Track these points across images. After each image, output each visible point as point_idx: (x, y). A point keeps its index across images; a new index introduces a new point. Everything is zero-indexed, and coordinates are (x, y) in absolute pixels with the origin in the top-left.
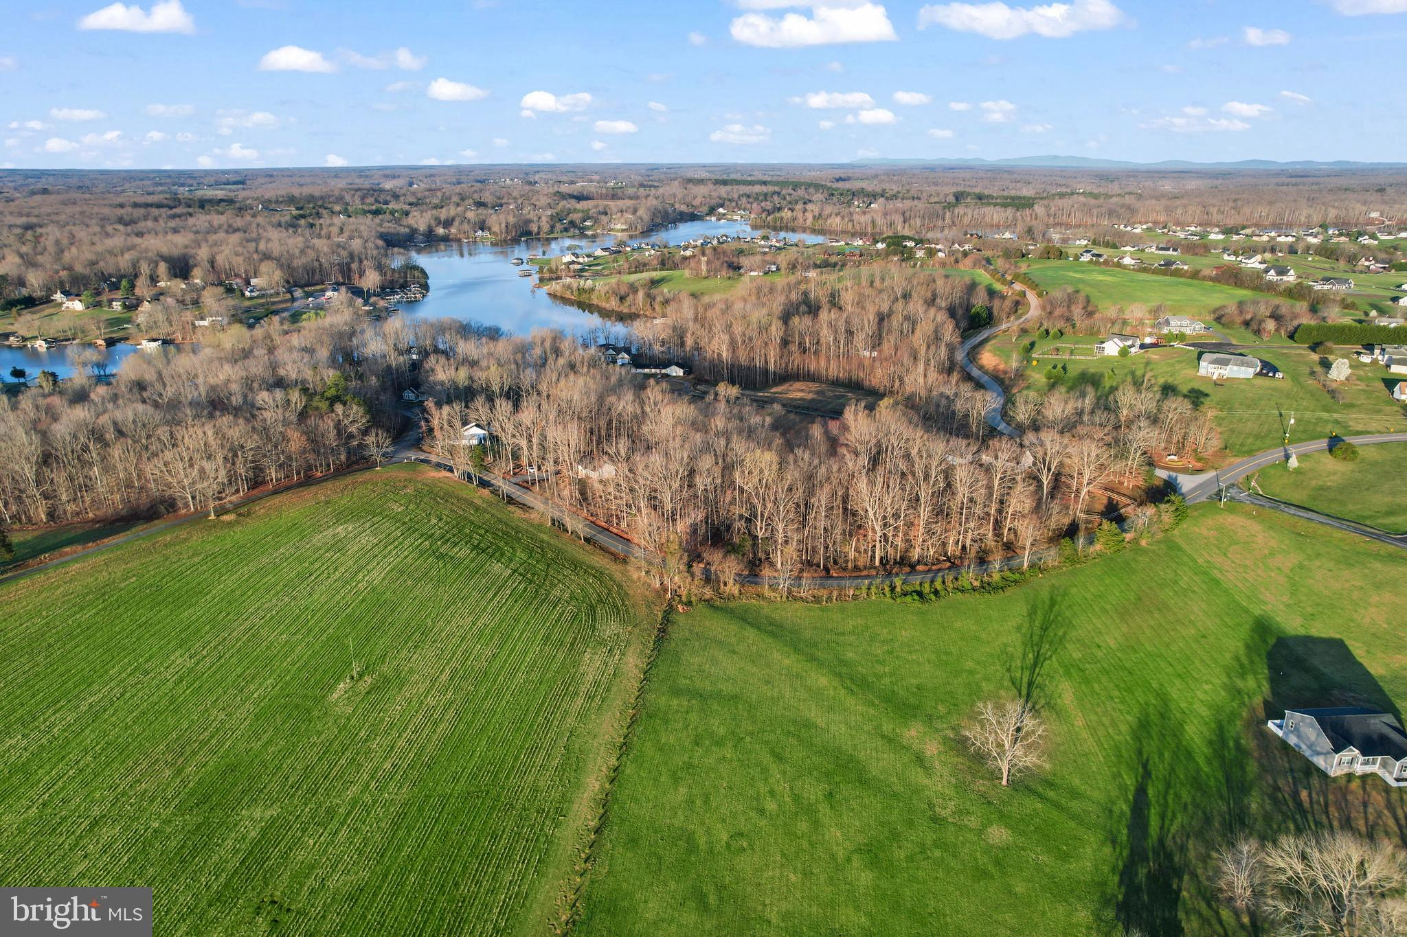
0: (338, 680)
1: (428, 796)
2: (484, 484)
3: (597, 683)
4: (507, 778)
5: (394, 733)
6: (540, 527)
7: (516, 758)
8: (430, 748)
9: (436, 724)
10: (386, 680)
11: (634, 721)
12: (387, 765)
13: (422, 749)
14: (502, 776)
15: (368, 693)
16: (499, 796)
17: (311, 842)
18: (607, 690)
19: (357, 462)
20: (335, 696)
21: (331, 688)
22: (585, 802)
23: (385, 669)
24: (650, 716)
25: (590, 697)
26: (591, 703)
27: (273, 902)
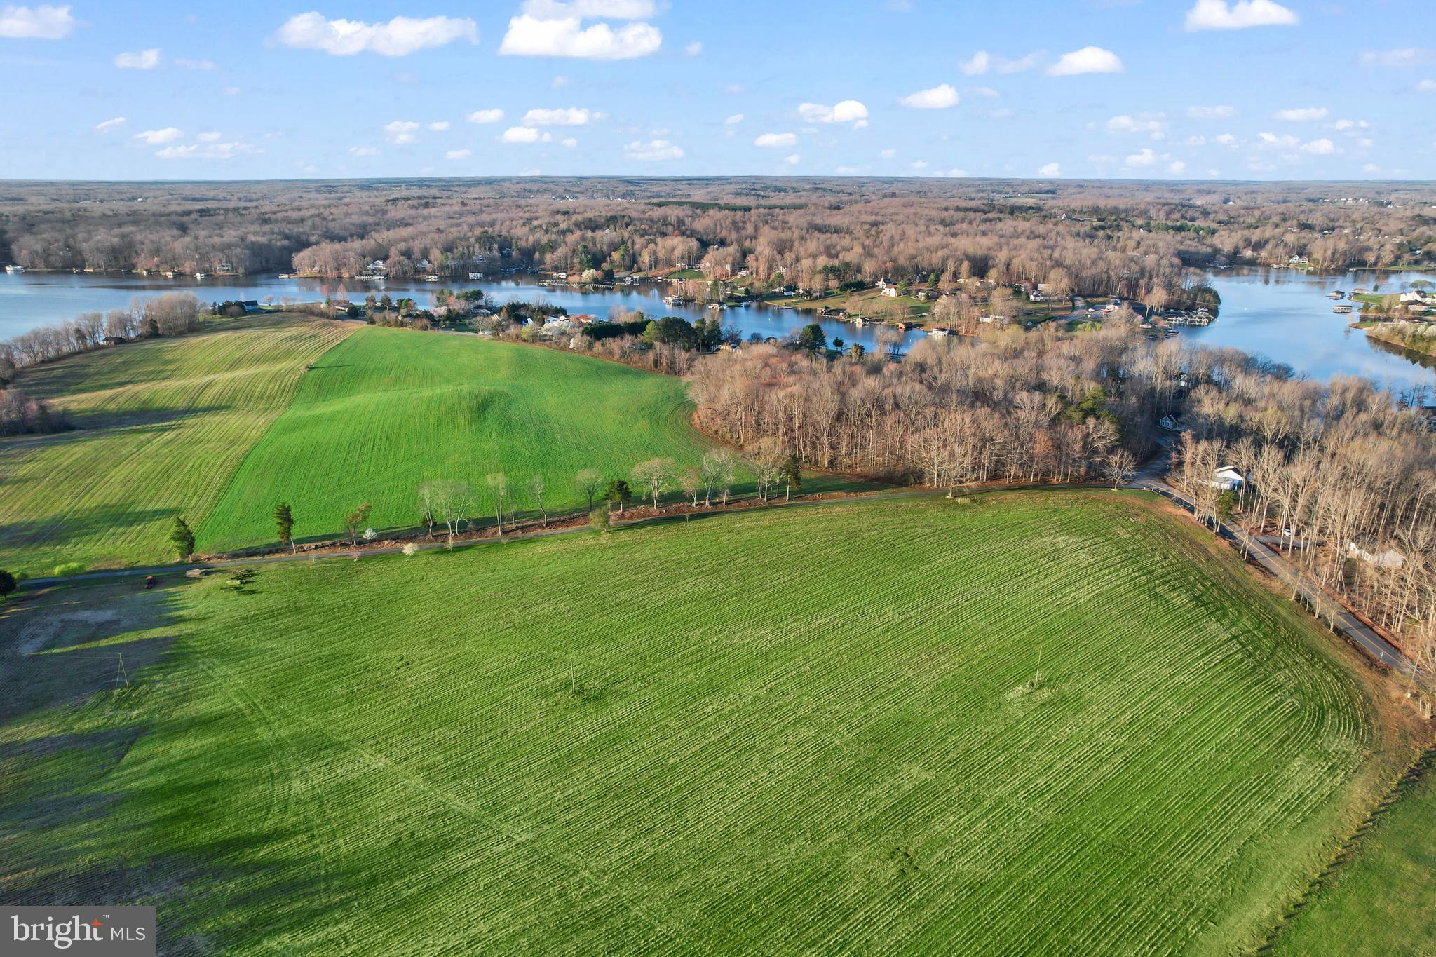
0: (1019, 681)
1: (1071, 829)
2: (1224, 533)
3: (1302, 799)
4: (1160, 850)
5: (1057, 753)
6: (1279, 598)
7: (1177, 835)
8: (1087, 783)
9: (1101, 762)
10: (1064, 699)
11: (1340, 862)
12: (1041, 781)
13: (1080, 780)
14: (1156, 845)
15: (1043, 705)
16: (1146, 864)
17: (952, 819)
18: (1314, 811)
19: (1095, 478)
20: (1012, 695)
21: (1010, 687)
22: (1246, 922)
23: (1066, 688)
25: (1288, 809)
26: (1288, 816)
27: (906, 855)
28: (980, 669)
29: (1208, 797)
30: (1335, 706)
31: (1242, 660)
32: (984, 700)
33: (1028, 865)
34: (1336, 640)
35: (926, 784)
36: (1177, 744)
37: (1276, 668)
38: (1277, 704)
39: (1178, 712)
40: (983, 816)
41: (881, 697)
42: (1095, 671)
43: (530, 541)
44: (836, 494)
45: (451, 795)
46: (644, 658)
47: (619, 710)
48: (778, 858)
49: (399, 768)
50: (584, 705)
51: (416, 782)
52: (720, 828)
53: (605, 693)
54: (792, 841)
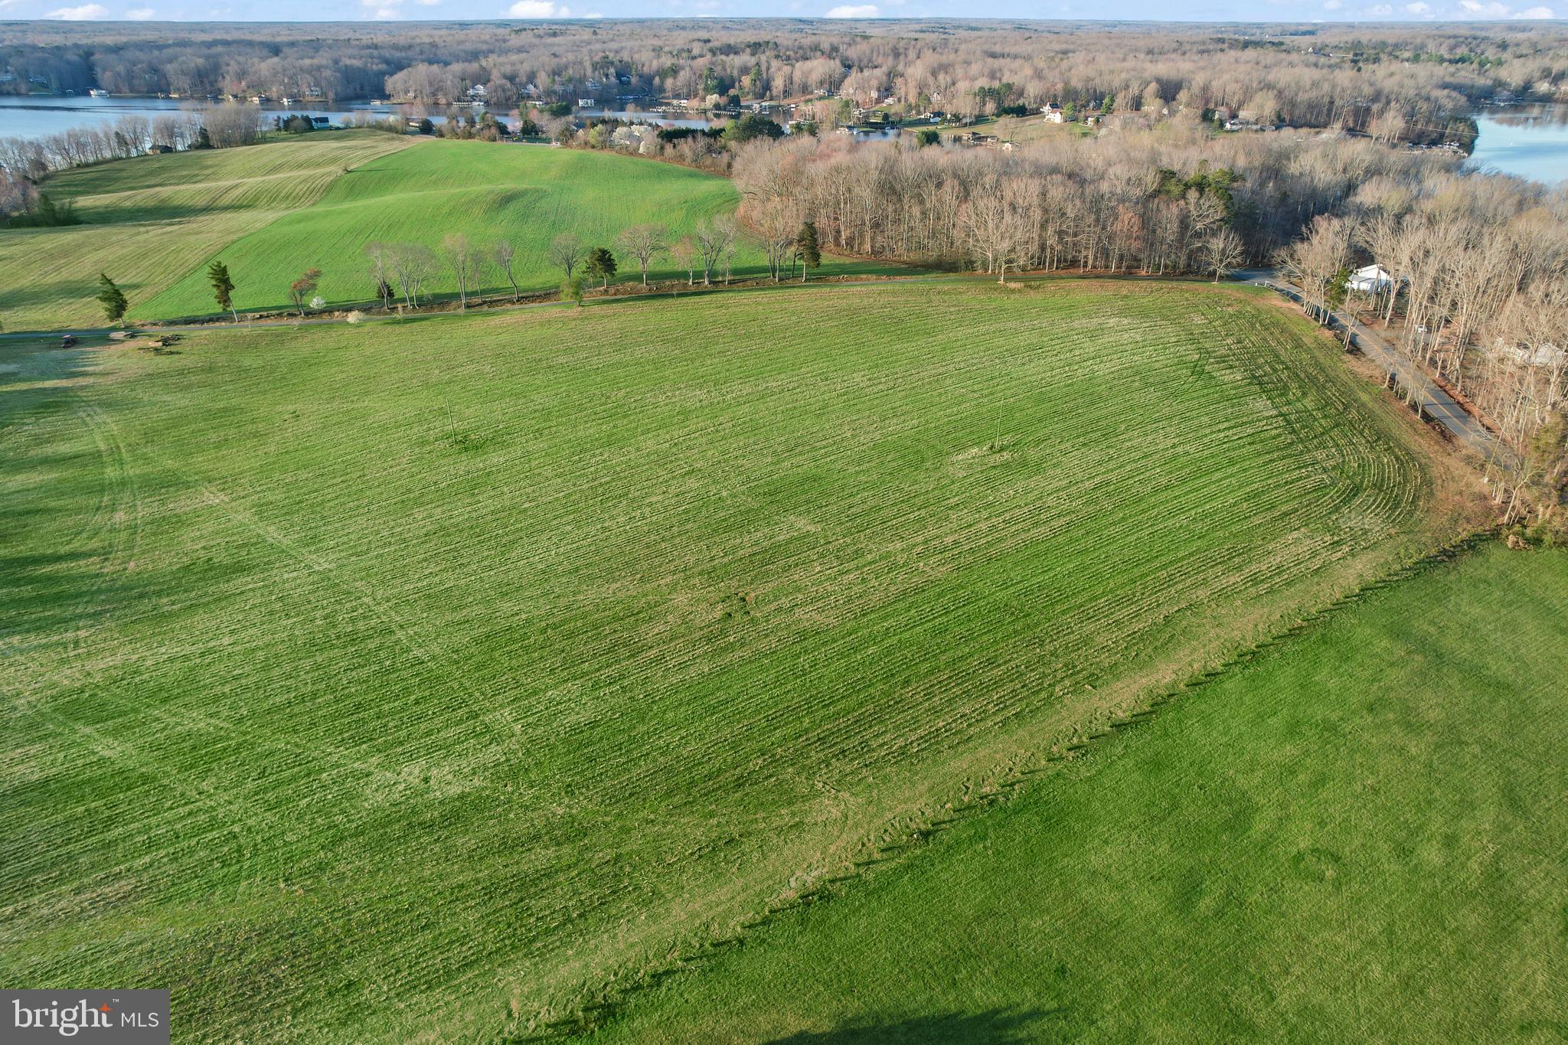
0: (978, 444)
1: (961, 586)
2: (1331, 323)
3: (1280, 570)
4: (1063, 612)
5: (985, 514)
7: (1095, 598)
8: (1009, 542)
9: (1036, 524)
10: (1024, 464)
11: (1293, 633)
12: (949, 540)
13: (1000, 540)
14: (1058, 608)
15: (994, 467)
16: (1037, 625)
17: (818, 569)
18: (1287, 584)
19: (1193, 269)
20: (960, 457)
21: (961, 448)
22: (1134, 687)
23: (1033, 454)
24: (1324, 640)
25: (1255, 580)
26: (1252, 586)
27: (743, 600)
28: (933, 432)
29: (1157, 563)
30: (1378, 486)
31: (1279, 435)
32: (923, 460)
33: (885, 618)
34: (1421, 425)
35: (808, 534)
36: (1143, 511)
37: (1322, 446)
38: (1300, 479)
39: (1164, 481)
40: (857, 568)
41: (801, 453)
42: (1078, 437)
43: (494, 314)
44: (864, 276)
45: (271, 529)
46: (550, 413)
47: (496, 458)
48: (590, 595)
49: (234, 504)
50: (460, 453)
51: (243, 516)
52: (540, 566)
53: (488, 442)
54: (615, 581)
